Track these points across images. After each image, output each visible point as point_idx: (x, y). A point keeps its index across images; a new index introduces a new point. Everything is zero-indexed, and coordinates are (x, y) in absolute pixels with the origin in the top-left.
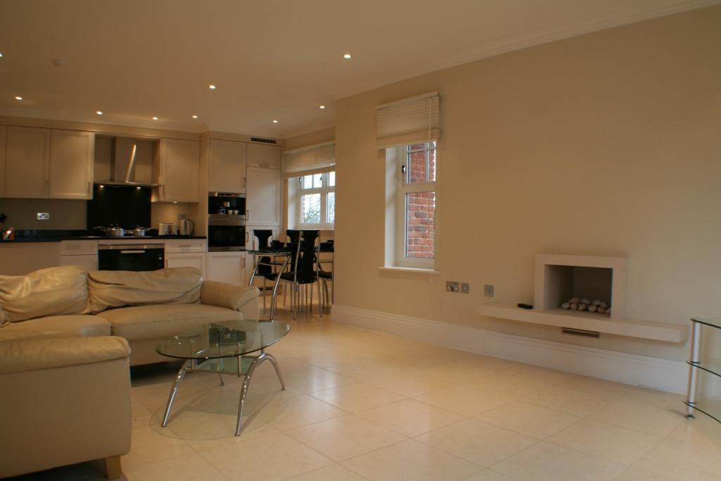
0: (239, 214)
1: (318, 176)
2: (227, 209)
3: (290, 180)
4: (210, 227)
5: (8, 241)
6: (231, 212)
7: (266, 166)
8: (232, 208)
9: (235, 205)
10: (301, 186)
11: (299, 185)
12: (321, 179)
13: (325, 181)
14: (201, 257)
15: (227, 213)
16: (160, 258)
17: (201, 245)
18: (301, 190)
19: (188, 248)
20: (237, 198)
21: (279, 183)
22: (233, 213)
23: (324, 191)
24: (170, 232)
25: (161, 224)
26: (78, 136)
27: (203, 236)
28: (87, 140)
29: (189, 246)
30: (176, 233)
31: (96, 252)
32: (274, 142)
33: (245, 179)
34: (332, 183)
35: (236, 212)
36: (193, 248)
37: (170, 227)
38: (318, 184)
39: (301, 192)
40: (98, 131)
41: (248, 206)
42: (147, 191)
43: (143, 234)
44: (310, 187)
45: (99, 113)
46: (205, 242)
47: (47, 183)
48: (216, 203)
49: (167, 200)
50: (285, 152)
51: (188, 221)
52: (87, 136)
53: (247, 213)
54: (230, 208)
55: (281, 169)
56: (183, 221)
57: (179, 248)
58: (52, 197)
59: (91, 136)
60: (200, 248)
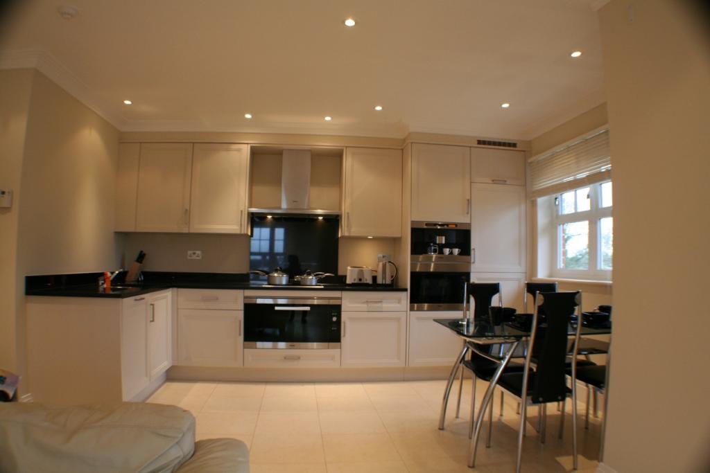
0: (460, 254)
1: (583, 192)
2: (442, 247)
3: (541, 201)
4: (413, 274)
5: (105, 295)
6: (447, 251)
7: (504, 182)
8: (447, 245)
9: (454, 240)
10: (557, 211)
11: (554, 208)
12: (588, 197)
13: (595, 198)
14: (399, 320)
15: (441, 252)
16: (334, 319)
17: (399, 302)
18: (558, 217)
19: (379, 305)
20: (457, 230)
21: (523, 207)
22: (451, 253)
23: (593, 216)
24: (360, 280)
25: (349, 268)
26: (228, 150)
27: (403, 287)
28: (241, 154)
29: (381, 302)
30: (370, 281)
31: (242, 307)
32: (514, 145)
33: (469, 201)
34: (607, 200)
35: (456, 251)
36: (385, 306)
37: (361, 272)
38: (585, 206)
39: (558, 220)
40: (255, 141)
41: (475, 243)
42: (333, 221)
43: (314, 283)
44: (573, 211)
45: (248, 116)
46: (405, 297)
47: (187, 213)
48: (423, 238)
49: (352, 234)
50: (530, 160)
51: (388, 265)
52: (239, 150)
53: (472, 252)
54: (446, 245)
55: (525, 185)
56: (381, 264)
57: (365, 305)
58: (192, 231)
59: (246, 150)
60: (398, 305)
